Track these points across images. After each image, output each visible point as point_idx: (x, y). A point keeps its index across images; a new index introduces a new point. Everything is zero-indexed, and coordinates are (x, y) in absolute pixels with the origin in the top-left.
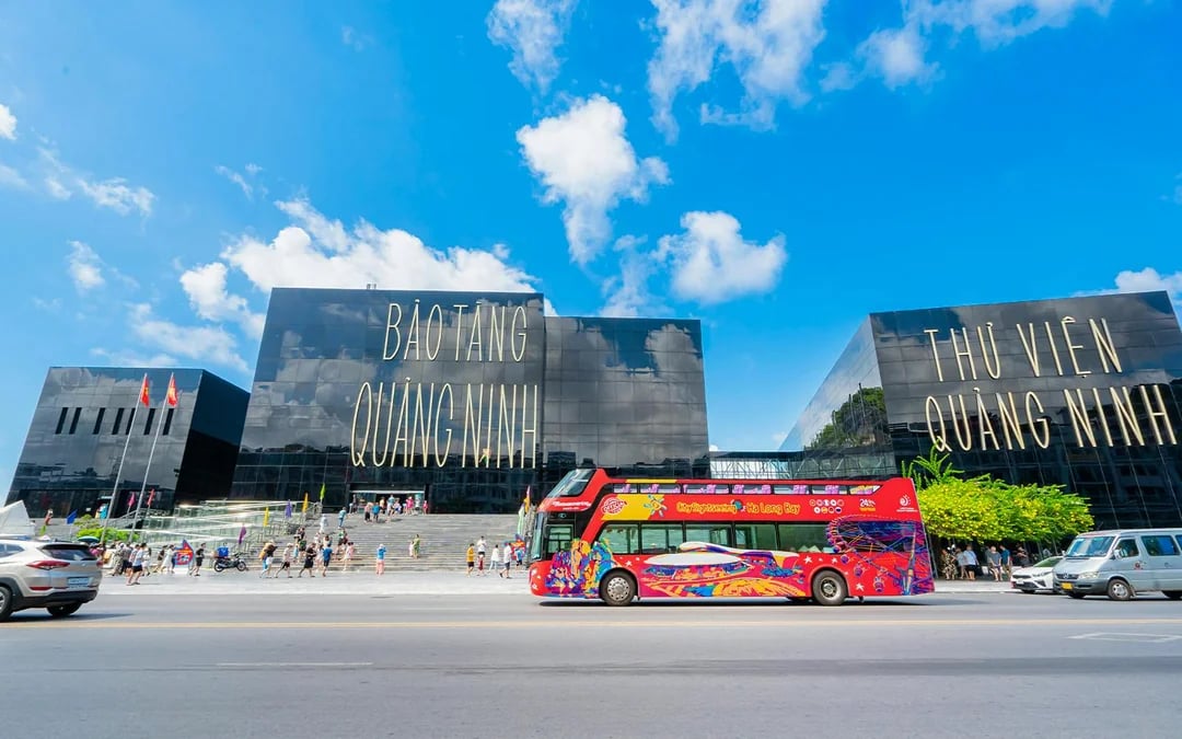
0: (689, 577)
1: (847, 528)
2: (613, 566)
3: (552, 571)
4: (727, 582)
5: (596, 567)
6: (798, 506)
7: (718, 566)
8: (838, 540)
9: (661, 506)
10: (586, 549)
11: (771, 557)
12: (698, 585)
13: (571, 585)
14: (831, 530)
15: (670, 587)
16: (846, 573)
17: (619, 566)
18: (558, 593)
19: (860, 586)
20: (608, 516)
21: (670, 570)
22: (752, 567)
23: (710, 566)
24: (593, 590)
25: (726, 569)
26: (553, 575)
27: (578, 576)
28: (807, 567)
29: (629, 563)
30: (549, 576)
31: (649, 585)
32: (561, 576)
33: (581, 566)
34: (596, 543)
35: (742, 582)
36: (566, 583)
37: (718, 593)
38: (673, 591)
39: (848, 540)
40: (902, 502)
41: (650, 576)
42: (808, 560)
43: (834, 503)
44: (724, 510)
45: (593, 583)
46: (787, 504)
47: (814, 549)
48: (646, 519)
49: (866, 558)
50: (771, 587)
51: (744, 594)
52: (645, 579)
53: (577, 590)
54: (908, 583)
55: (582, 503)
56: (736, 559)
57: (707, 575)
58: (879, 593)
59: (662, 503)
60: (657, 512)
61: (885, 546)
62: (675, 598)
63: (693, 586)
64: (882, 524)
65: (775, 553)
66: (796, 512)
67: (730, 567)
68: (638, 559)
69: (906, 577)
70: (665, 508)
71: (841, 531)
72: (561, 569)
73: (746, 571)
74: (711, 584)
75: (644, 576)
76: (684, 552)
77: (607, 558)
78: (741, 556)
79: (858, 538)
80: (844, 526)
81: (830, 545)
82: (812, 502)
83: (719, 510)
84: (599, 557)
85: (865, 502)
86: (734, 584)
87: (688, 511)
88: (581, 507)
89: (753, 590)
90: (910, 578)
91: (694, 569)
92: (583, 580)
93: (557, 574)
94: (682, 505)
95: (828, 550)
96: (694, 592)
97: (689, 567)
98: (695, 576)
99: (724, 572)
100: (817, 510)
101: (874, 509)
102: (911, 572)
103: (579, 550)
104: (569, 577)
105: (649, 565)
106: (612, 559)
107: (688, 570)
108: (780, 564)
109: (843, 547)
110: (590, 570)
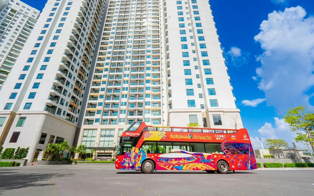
0: (174, 162)
1: (227, 145)
2: (147, 158)
3: (124, 159)
4: (188, 164)
5: (141, 158)
6: (211, 137)
7: (185, 159)
8: (225, 150)
9: (164, 136)
10: (137, 151)
11: (203, 155)
12: (177, 165)
13: (131, 165)
14: (223, 146)
15: (167, 166)
16: (228, 162)
17: (149, 158)
18: (126, 168)
19: (233, 167)
20: (145, 139)
21: (167, 159)
22: (196, 159)
23: (182, 158)
24: (139, 167)
25: (187, 159)
26: (124, 161)
27: (133, 161)
28: (215, 159)
29: (153, 157)
30: (123, 161)
31: (160, 165)
32: (127, 161)
33: (135, 158)
34: (141, 149)
35: (193, 164)
36: (129, 164)
37: (185, 168)
38: (168, 167)
39: (228, 149)
40: (244, 136)
41: (160, 162)
42: (215, 156)
43: (223, 136)
44: (186, 138)
45: (139, 164)
46: (207, 136)
47: (217, 153)
48: (159, 140)
49: (235, 156)
50: (203, 167)
51: (194, 169)
52: (158, 163)
53: (133, 167)
54: (249, 166)
55: (136, 134)
56: (191, 156)
57: (181, 162)
58: (240, 169)
59: (165, 135)
60: (163, 138)
61: (240, 152)
62: (169, 170)
63: (176, 166)
64: (239, 144)
65: (204, 154)
66: (210, 139)
67: (189, 159)
68: (156, 155)
69: (248, 163)
70: (166, 136)
71: (226, 146)
72: (127, 159)
73: (194, 160)
74: (182, 165)
75: (158, 162)
76: (172, 153)
77: (144, 154)
78: (192, 154)
79: (231, 149)
80: (227, 144)
81: (222, 151)
82: (215, 136)
83: (184, 138)
84: (142, 154)
85: (233, 136)
86: (190, 165)
87: (174, 138)
88: (136, 135)
89: (197, 168)
90: (249, 164)
91: (176, 159)
92: (135, 164)
93: (126, 161)
94: (172, 135)
95: (221, 153)
96: (176, 168)
97: (174, 158)
98: (176, 162)
99: (186, 160)
100: (217, 139)
101: (235, 139)
102: (250, 162)
103: (134, 151)
104: (130, 162)
105: (160, 158)
106: (146, 155)
107: (174, 160)
108: (206, 158)
109: (227, 152)
110: (138, 159)
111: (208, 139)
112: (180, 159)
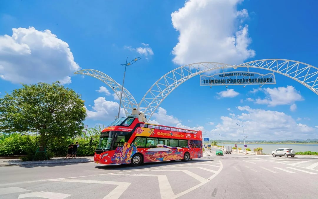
0: (158, 155)
2: (137, 152)
3: (115, 154)
4: (167, 156)
5: (131, 152)
8: (190, 145)
10: (129, 146)
12: (160, 158)
13: (122, 159)
14: (189, 142)
16: (190, 153)
17: (139, 152)
18: (116, 163)
19: (192, 156)
20: (137, 135)
21: (153, 153)
22: (173, 152)
23: (164, 151)
24: (129, 161)
25: (167, 152)
27: (124, 156)
28: (183, 152)
29: (142, 151)
30: (114, 156)
31: (147, 158)
32: (118, 156)
33: (126, 152)
34: (132, 144)
35: (170, 156)
36: (120, 158)
37: (164, 160)
38: (153, 159)
39: (191, 145)
40: (200, 136)
43: (190, 135)
44: (168, 135)
45: (129, 158)
46: (181, 135)
48: (149, 136)
49: (194, 149)
50: (176, 157)
52: (146, 156)
55: (129, 129)
56: (170, 149)
57: (162, 154)
58: (195, 158)
59: (154, 132)
60: (152, 134)
61: (197, 146)
63: (159, 158)
64: (197, 141)
65: (178, 148)
66: (183, 137)
68: (145, 149)
72: (119, 154)
73: (171, 153)
74: (163, 157)
76: (157, 147)
77: (135, 149)
78: (171, 148)
79: (193, 144)
80: (191, 141)
82: (186, 135)
84: (133, 149)
85: (195, 136)
87: (160, 135)
88: (129, 130)
89: (172, 158)
90: (200, 154)
91: (159, 152)
92: (126, 158)
94: (159, 133)
95: (187, 147)
100: (187, 137)
101: (196, 138)
103: (126, 146)
104: (121, 156)
105: (148, 151)
106: (137, 149)
107: (158, 153)
108: (178, 151)
109: (190, 146)
110: (129, 154)
111: (182, 137)
112: (162, 152)
